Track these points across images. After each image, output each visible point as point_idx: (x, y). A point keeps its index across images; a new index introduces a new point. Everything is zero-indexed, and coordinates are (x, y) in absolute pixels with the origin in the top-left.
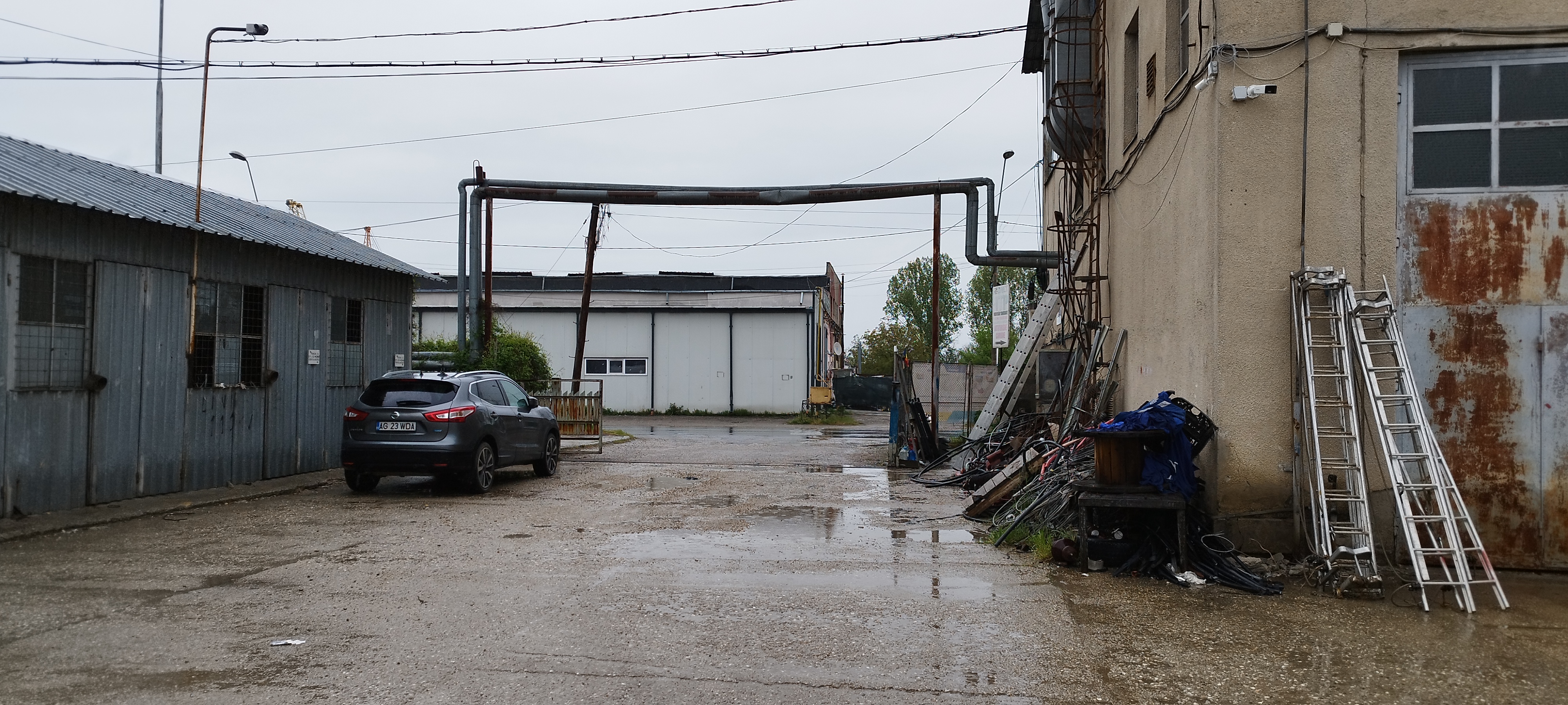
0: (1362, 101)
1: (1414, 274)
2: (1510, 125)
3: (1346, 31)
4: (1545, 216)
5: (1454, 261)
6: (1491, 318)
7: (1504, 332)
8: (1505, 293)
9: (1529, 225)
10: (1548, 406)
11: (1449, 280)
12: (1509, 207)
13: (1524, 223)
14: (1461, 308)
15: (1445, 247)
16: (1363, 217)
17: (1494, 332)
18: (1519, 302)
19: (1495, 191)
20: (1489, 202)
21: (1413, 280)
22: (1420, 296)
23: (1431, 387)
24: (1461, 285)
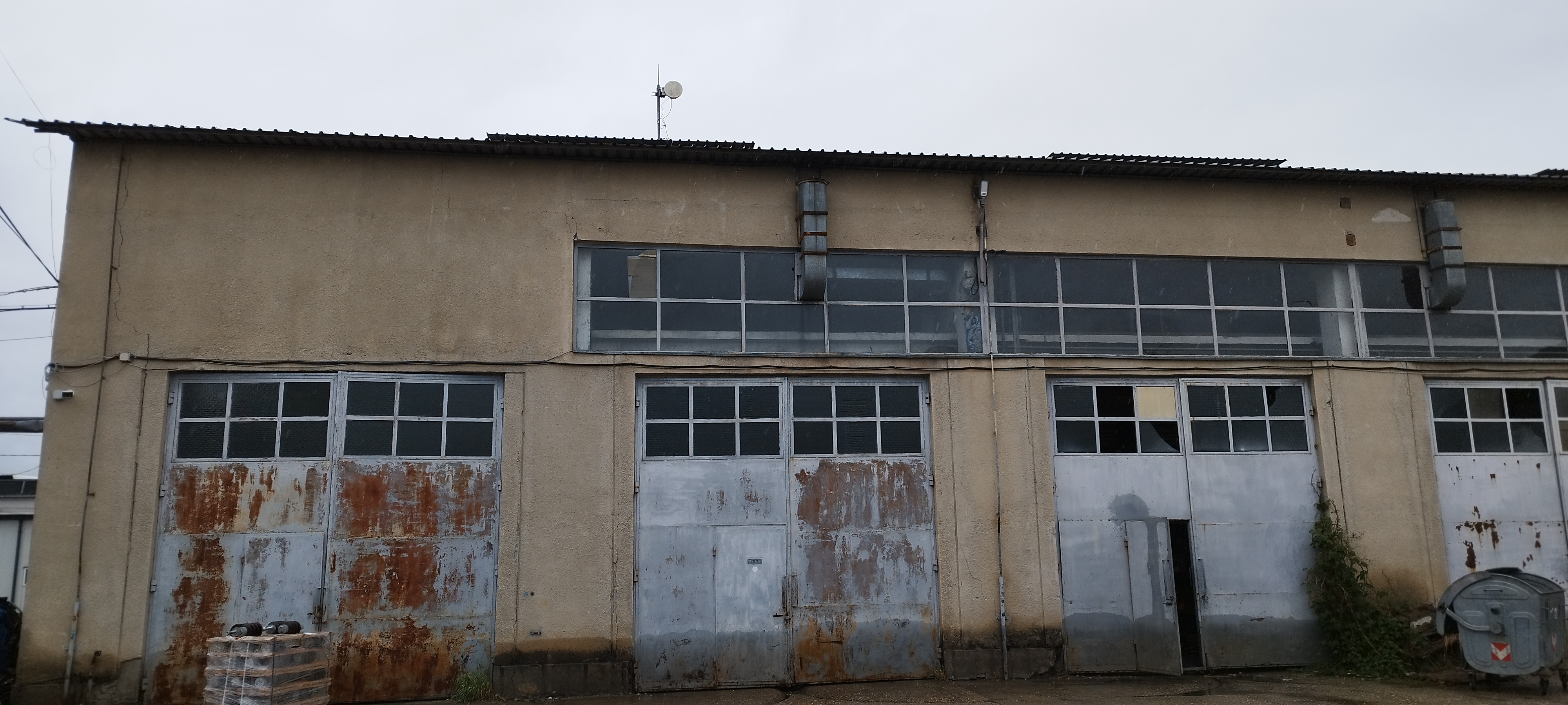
0: (142, 402)
1: (172, 514)
2: (236, 419)
3: (132, 358)
4: (252, 477)
5: (198, 505)
6: (216, 542)
7: (223, 551)
8: (225, 526)
9: (242, 484)
10: (244, 598)
11: (193, 518)
12: (232, 471)
13: (240, 481)
14: (198, 536)
15: (193, 496)
16: (136, 477)
17: (218, 551)
18: (233, 531)
19: (225, 461)
20: (220, 468)
21: (171, 518)
22: (174, 529)
23: (176, 588)
24: (200, 521)
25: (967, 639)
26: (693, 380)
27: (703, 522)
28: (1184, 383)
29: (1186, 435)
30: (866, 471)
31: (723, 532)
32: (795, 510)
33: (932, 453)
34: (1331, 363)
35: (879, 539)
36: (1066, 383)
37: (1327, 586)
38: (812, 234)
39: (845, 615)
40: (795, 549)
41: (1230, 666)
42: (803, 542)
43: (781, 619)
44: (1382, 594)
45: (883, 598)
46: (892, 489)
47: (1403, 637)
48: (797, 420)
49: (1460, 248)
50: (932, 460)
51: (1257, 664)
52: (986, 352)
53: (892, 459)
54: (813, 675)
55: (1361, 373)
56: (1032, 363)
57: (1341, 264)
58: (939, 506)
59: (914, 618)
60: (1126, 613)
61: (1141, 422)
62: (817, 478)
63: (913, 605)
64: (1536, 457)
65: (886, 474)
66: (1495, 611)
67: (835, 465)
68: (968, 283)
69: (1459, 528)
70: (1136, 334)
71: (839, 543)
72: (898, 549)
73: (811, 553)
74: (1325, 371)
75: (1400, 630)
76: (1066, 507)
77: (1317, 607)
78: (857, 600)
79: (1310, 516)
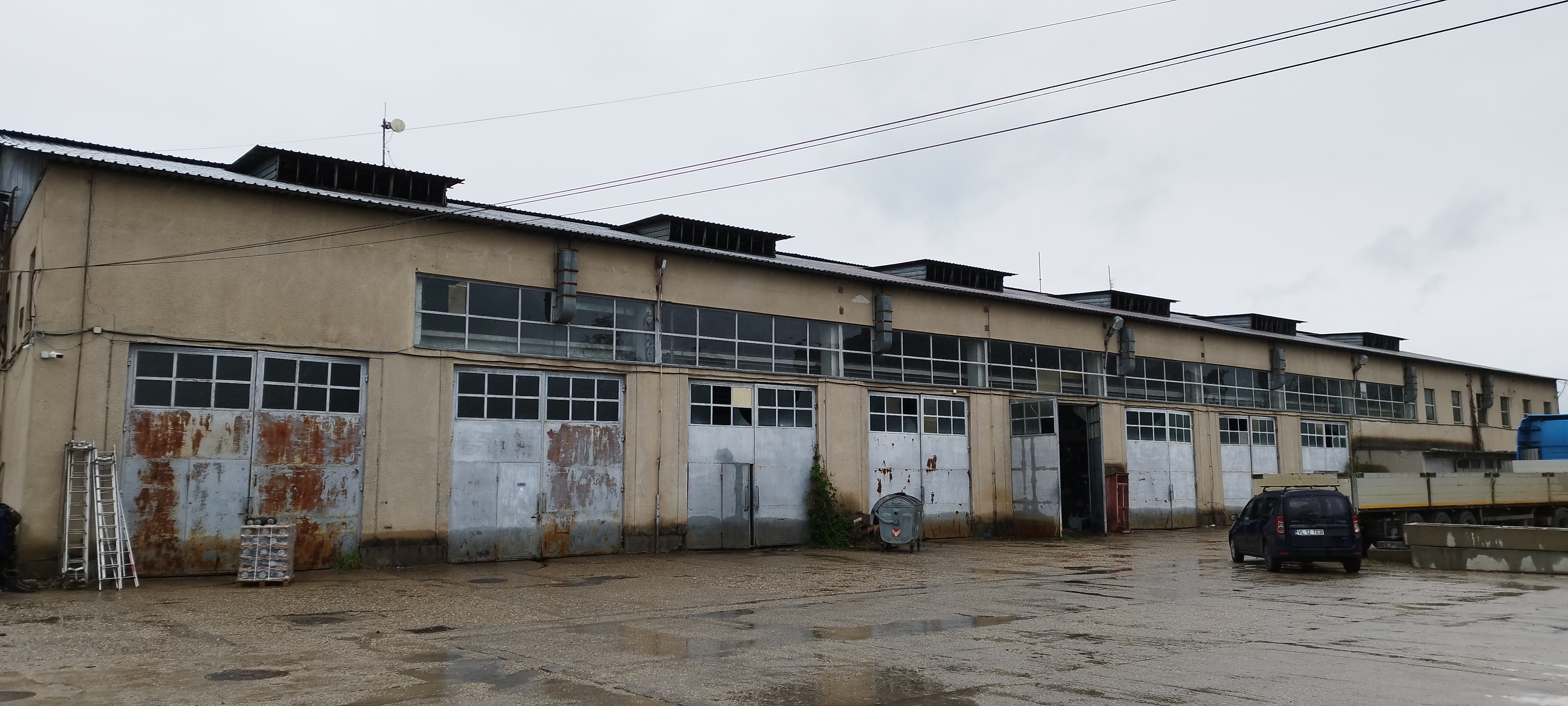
0: (110, 364)
1: (132, 444)
2: (181, 379)
3: (103, 331)
4: (194, 420)
5: (152, 439)
6: (167, 464)
7: (173, 471)
8: (174, 454)
9: (186, 425)
10: (190, 503)
11: (149, 447)
12: (178, 416)
13: (184, 423)
14: (153, 460)
15: (148, 432)
16: (107, 417)
17: (168, 470)
18: (180, 457)
19: (173, 408)
20: (169, 413)
21: (132, 446)
22: (134, 454)
23: (137, 496)
24: (154, 449)
25: (637, 530)
26: (488, 370)
27: (492, 460)
28: (757, 386)
29: (755, 416)
30: (587, 431)
31: (503, 466)
32: (546, 453)
33: (625, 421)
34: (827, 380)
35: (592, 472)
36: (699, 383)
37: (816, 501)
38: (569, 283)
39: (571, 517)
40: (545, 477)
41: (766, 544)
42: (549, 473)
43: (536, 519)
44: (842, 506)
45: (593, 506)
46: (601, 443)
47: (850, 527)
48: (549, 398)
49: (891, 322)
50: (624, 425)
51: (779, 543)
52: (656, 362)
53: (602, 424)
54: (552, 552)
55: (840, 386)
56: (682, 371)
57: (836, 324)
58: (628, 453)
59: (609, 519)
60: (718, 516)
61: (734, 408)
62: (559, 435)
63: (608, 511)
64: (913, 435)
65: (598, 433)
66: (896, 513)
67: (570, 427)
68: (650, 319)
69: (875, 471)
70: (735, 355)
71: (570, 474)
72: (603, 478)
73: (554, 480)
74: (824, 384)
75: (849, 524)
76: (693, 455)
77: (810, 513)
78: (578, 508)
79: (810, 464)
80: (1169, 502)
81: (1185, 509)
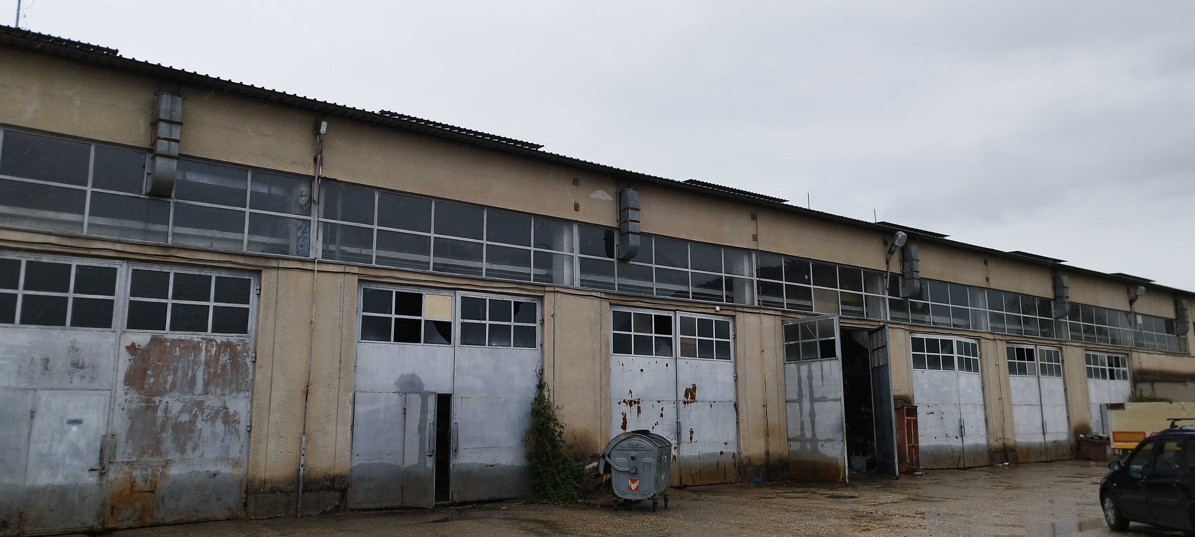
25: (269, 486)
26: (27, 255)
27: (23, 385)
28: (460, 294)
29: (456, 332)
30: (196, 347)
31: (44, 396)
32: (121, 376)
33: (257, 334)
34: (556, 289)
35: (200, 405)
36: (374, 287)
37: (538, 442)
38: (165, 139)
39: (160, 468)
40: (118, 411)
41: (468, 499)
42: (126, 406)
43: (96, 473)
44: (570, 447)
45: (198, 453)
46: (218, 363)
47: (579, 476)
48: (133, 299)
49: (639, 222)
50: (256, 340)
51: (486, 497)
52: (312, 257)
53: (220, 338)
54: (123, 521)
55: (574, 297)
56: (348, 269)
57: (570, 222)
58: (258, 378)
59: (225, 469)
60: (399, 463)
61: (425, 321)
62: (146, 351)
63: (224, 459)
64: (666, 359)
65: (214, 350)
66: (633, 458)
67: (166, 340)
68: (303, 200)
69: (619, 403)
70: (429, 255)
71: (162, 406)
72: (217, 413)
73: (133, 416)
74: (553, 294)
75: (578, 471)
76: (362, 382)
77: (530, 456)
78: (173, 455)
79: (532, 393)
80: (960, 439)
81: (977, 445)
